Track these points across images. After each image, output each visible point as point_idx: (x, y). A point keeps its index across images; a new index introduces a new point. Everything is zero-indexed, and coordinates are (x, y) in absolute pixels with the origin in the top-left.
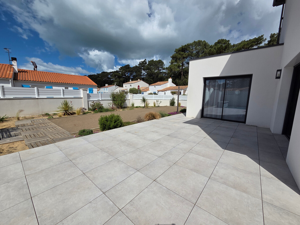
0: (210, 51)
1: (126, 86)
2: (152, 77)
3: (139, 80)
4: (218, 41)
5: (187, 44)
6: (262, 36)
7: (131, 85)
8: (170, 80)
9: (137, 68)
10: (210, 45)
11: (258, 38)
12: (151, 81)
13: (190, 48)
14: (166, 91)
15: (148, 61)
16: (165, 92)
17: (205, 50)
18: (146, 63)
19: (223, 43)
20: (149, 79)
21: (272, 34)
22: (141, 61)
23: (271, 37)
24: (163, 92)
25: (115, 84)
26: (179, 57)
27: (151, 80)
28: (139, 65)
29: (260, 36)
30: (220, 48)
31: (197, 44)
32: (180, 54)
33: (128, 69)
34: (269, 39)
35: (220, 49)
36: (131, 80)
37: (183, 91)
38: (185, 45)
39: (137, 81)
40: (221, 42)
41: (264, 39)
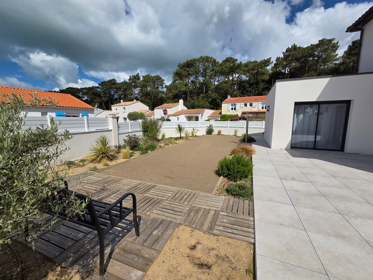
0: (222, 69)
1: (116, 109)
2: (149, 97)
3: (135, 100)
4: (226, 59)
5: (193, 59)
6: (270, 58)
7: (124, 108)
8: (181, 101)
9: (127, 84)
10: (220, 63)
11: (267, 60)
12: (148, 102)
13: (196, 64)
14: (179, 115)
15: (142, 76)
16: (178, 117)
17: (215, 68)
18: (139, 79)
19: (232, 61)
20: (145, 100)
21: (277, 57)
22: (133, 76)
23: (276, 61)
24: (176, 117)
25: (96, 106)
26: (184, 73)
27: (148, 100)
28: (129, 80)
29: (269, 58)
30: (232, 67)
31: (204, 60)
32: (185, 70)
33: (114, 85)
34: (276, 62)
35: (233, 69)
36: (122, 101)
37: (200, 114)
38: (191, 60)
39: (132, 102)
40: (230, 60)
41: (271, 61)
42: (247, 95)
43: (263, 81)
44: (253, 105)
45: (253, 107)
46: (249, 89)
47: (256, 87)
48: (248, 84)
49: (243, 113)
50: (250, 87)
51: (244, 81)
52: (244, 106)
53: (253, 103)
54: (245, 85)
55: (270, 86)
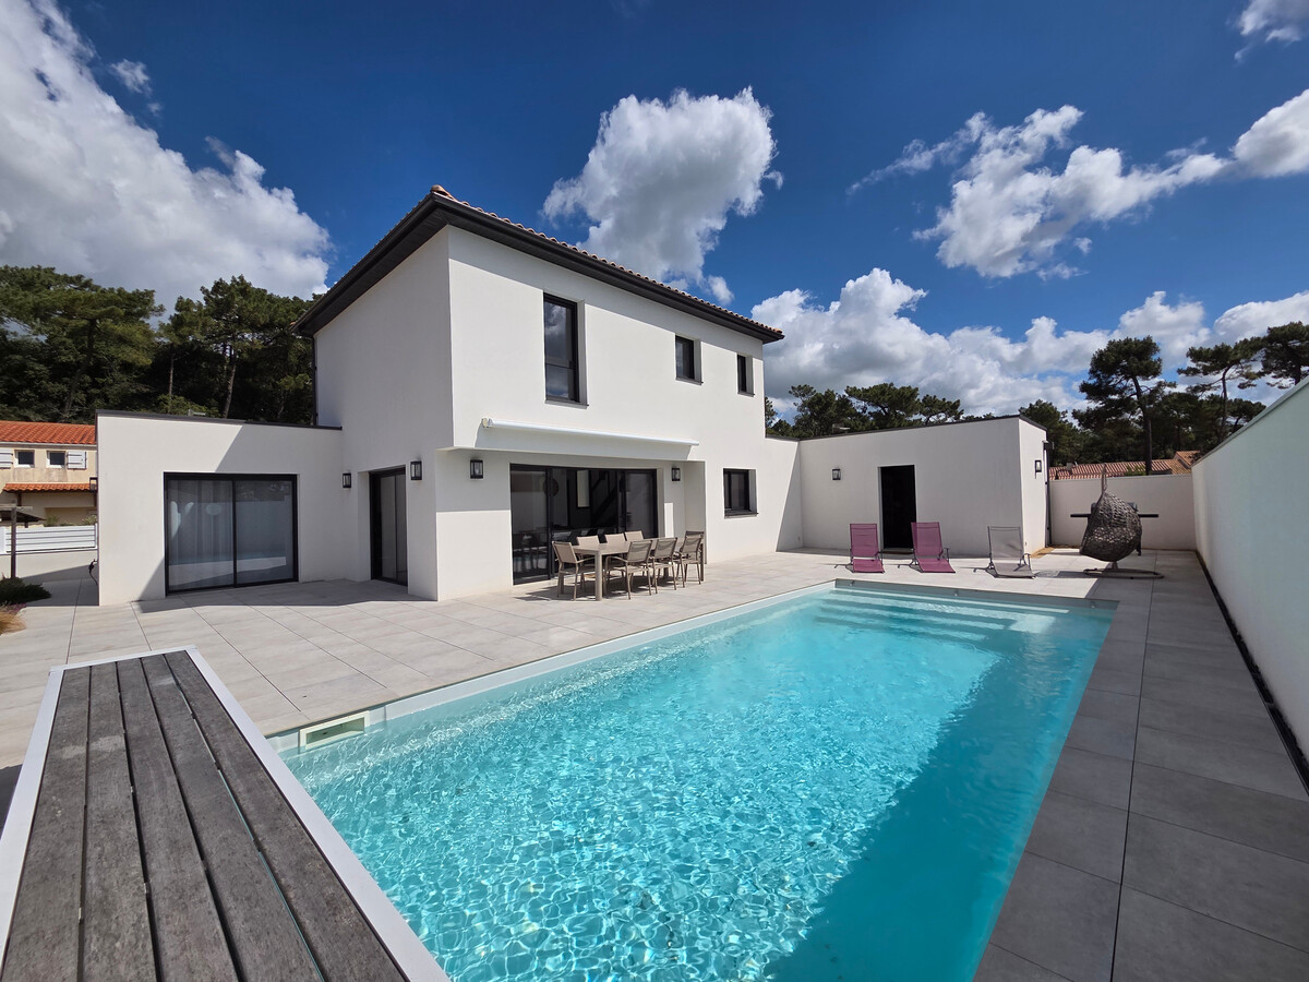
6: (149, 294)
11: (133, 294)
23: (178, 309)
29: (142, 290)
34: (175, 313)
41: (157, 305)
42: (38, 412)
43: (127, 367)
44: (70, 459)
45: (70, 466)
46: (55, 388)
47: (95, 385)
48: (47, 362)
49: (12, 491)
50: (54, 378)
51: (16, 344)
52: (17, 460)
53: (69, 451)
54: (24, 367)
55: (158, 394)
